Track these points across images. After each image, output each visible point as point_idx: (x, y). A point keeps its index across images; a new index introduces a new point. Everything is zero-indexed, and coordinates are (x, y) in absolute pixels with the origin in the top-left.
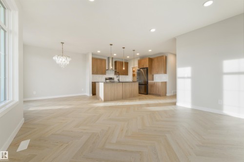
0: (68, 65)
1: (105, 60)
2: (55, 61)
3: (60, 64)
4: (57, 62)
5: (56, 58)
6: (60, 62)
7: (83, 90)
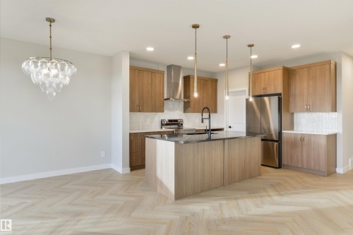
0: (65, 86)
1: (162, 73)
2: (27, 77)
3: (44, 84)
4: (34, 78)
5: (32, 67)
6: (41, 77)
7: (103, 154)
